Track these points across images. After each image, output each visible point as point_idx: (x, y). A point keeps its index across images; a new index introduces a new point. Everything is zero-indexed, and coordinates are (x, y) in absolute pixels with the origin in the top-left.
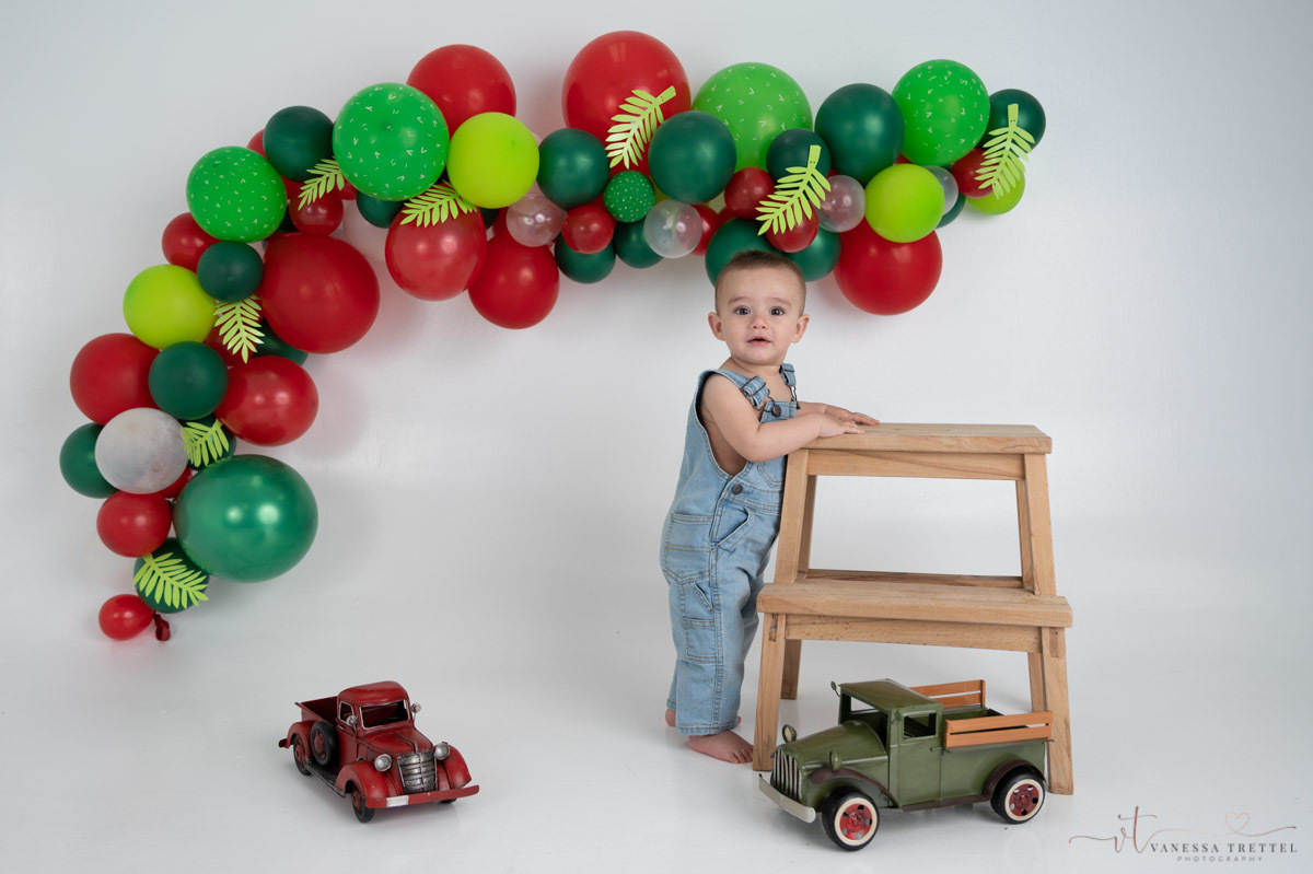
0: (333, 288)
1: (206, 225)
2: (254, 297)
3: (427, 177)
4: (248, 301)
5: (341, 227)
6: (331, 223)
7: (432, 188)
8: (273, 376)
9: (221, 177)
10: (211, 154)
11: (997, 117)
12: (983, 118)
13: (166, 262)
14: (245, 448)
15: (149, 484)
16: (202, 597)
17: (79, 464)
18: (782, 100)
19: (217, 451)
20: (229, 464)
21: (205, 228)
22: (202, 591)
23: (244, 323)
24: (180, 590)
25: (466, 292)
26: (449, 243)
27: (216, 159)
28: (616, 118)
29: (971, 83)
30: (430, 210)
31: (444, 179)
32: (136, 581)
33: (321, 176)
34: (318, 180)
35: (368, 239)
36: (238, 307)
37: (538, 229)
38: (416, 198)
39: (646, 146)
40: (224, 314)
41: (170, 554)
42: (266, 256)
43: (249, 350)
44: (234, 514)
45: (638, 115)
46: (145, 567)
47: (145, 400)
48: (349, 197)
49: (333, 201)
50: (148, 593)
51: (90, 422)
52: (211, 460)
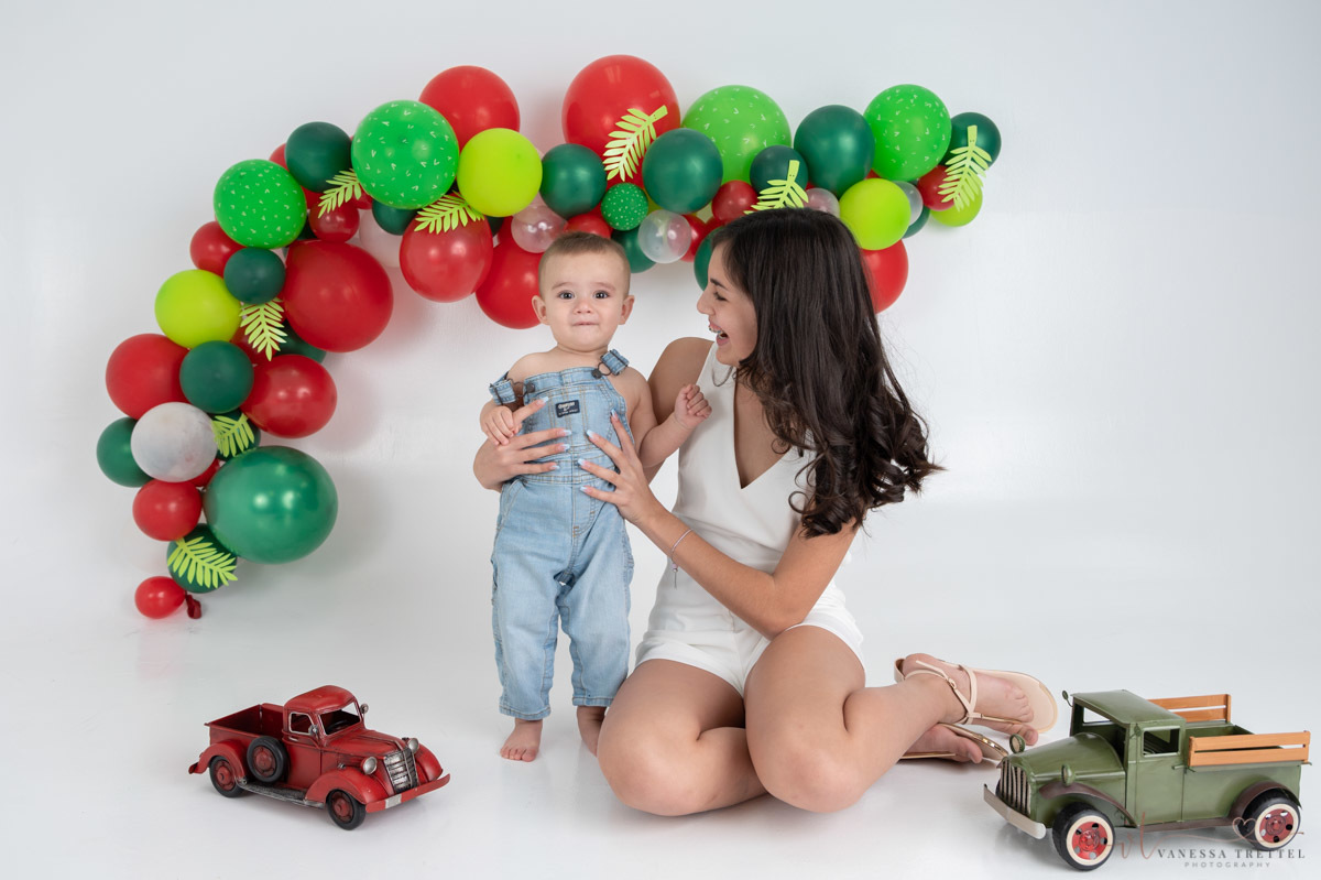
0: (349, 291)
1: (232, 233)
2: (277, 300)
3: (438, 186)
4: (271, 304)
5: (357, 235)
6: (348, 231)
7: (443, 198)
8: (295, 373)
9: (247, 187)
10: (236, 166)
11: (958, 138)
12: (946, 138)
13: (194, 267)
14: (268, 439)
15: (181, 473)
16: (232, 577)
17: (115, 456)
18: (764, 118)
19: (243, 443)
20: (254, 454)
21: (231, 235)
22: (231, 572)
23: (268, 324)
24: (211, 571)
25: (474, 294)
26: (459, 248)
27: (241, 171)
28: (612, 135)
29: (934, 106)
30: (441, 218)
31: (454, 190)
32: (170, 563)
33: (339, 186)
34: (337, 190)
35: (383, 246)
36: (262, 308)
37: (539, 235)
38: (429, 207)
39: (640, 160)
40: (248, 315)
41: (201, 538)
42: (287, 262)
43: (273, 349)
44: (261, 500)
45: (633, 132)
46: (178, 550)
47: (177, 395)
48: (364, 206)
49: (350, 210)
50: (181, 574)
51: (125, 416)
52: (238, 451)
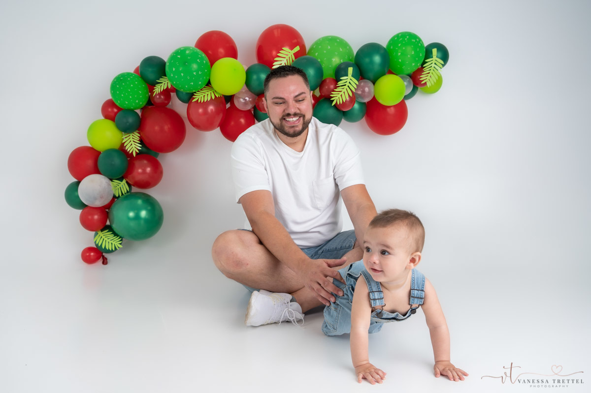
0: (167, 127)
1: (118, 103)
2: (137, 131)
3: (202, 83)
4: (135, 133)
5: (170, 104)
6: (166, 102)
7: (204, 87)
8: (145, 162)
9: (123, 84)
10: (119, 75)
11: (428, 54)
12: (422, 55)
13: (103, 118)
14: (135, 189)
15: (99, 203)
16: (120, 247)
17: (72, 197)
18: (341, 50)
19: (124, 191)
20: (129, 195)
21: (117, 104)
22: (120, 244)
23: (134, 141)
24: (112, 244)
25: (219, 127)
26: (211, 108)
27: (121, 77)
28: (276, 59)
29: (416, 40)
30: (203, 96)
31: (209, 84)
32: (95, 240)
33: (162, 83)
34: (161, 84)
35: (180, 107)
36: (131, 135)
37: (246, 103)
38: (198, 91)
40: (126, 138)
41: (108, 230)
42: (141, 115)
43: (136, 152)
44: (131, 214)
45: (285, 58)
46: (98, 235)
47: (97, 171)
48: (173, 92)
49: (167, 93)
50: (99, 245)
51: (76, 180)
52: (122, 194)
